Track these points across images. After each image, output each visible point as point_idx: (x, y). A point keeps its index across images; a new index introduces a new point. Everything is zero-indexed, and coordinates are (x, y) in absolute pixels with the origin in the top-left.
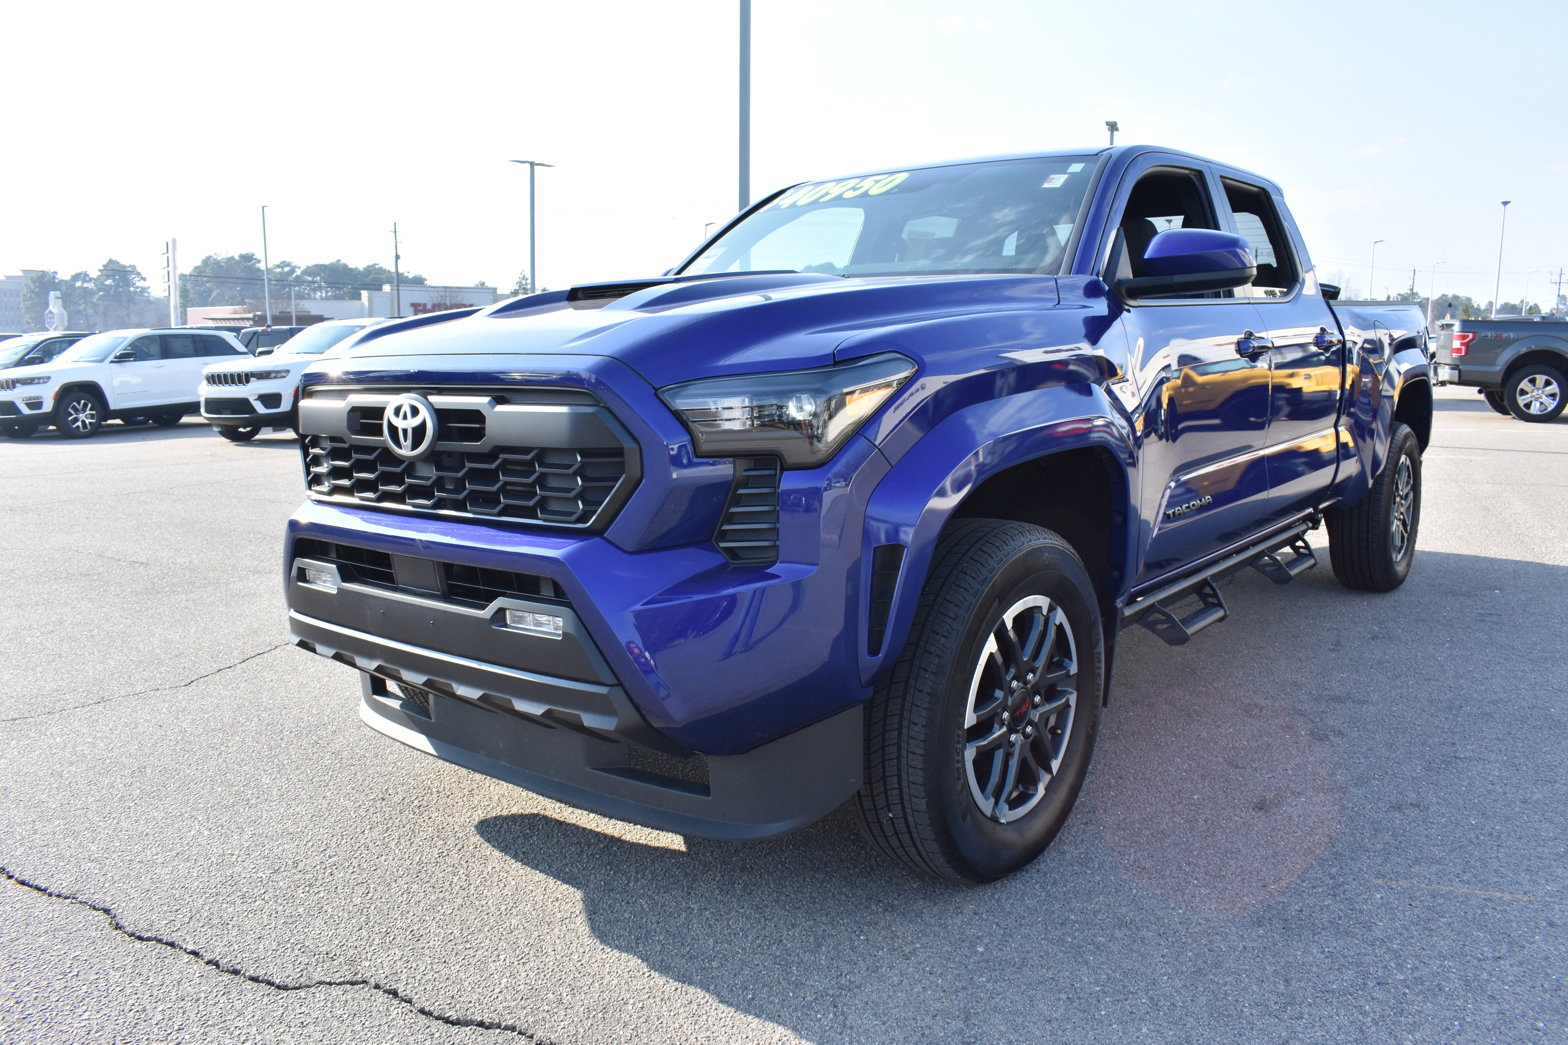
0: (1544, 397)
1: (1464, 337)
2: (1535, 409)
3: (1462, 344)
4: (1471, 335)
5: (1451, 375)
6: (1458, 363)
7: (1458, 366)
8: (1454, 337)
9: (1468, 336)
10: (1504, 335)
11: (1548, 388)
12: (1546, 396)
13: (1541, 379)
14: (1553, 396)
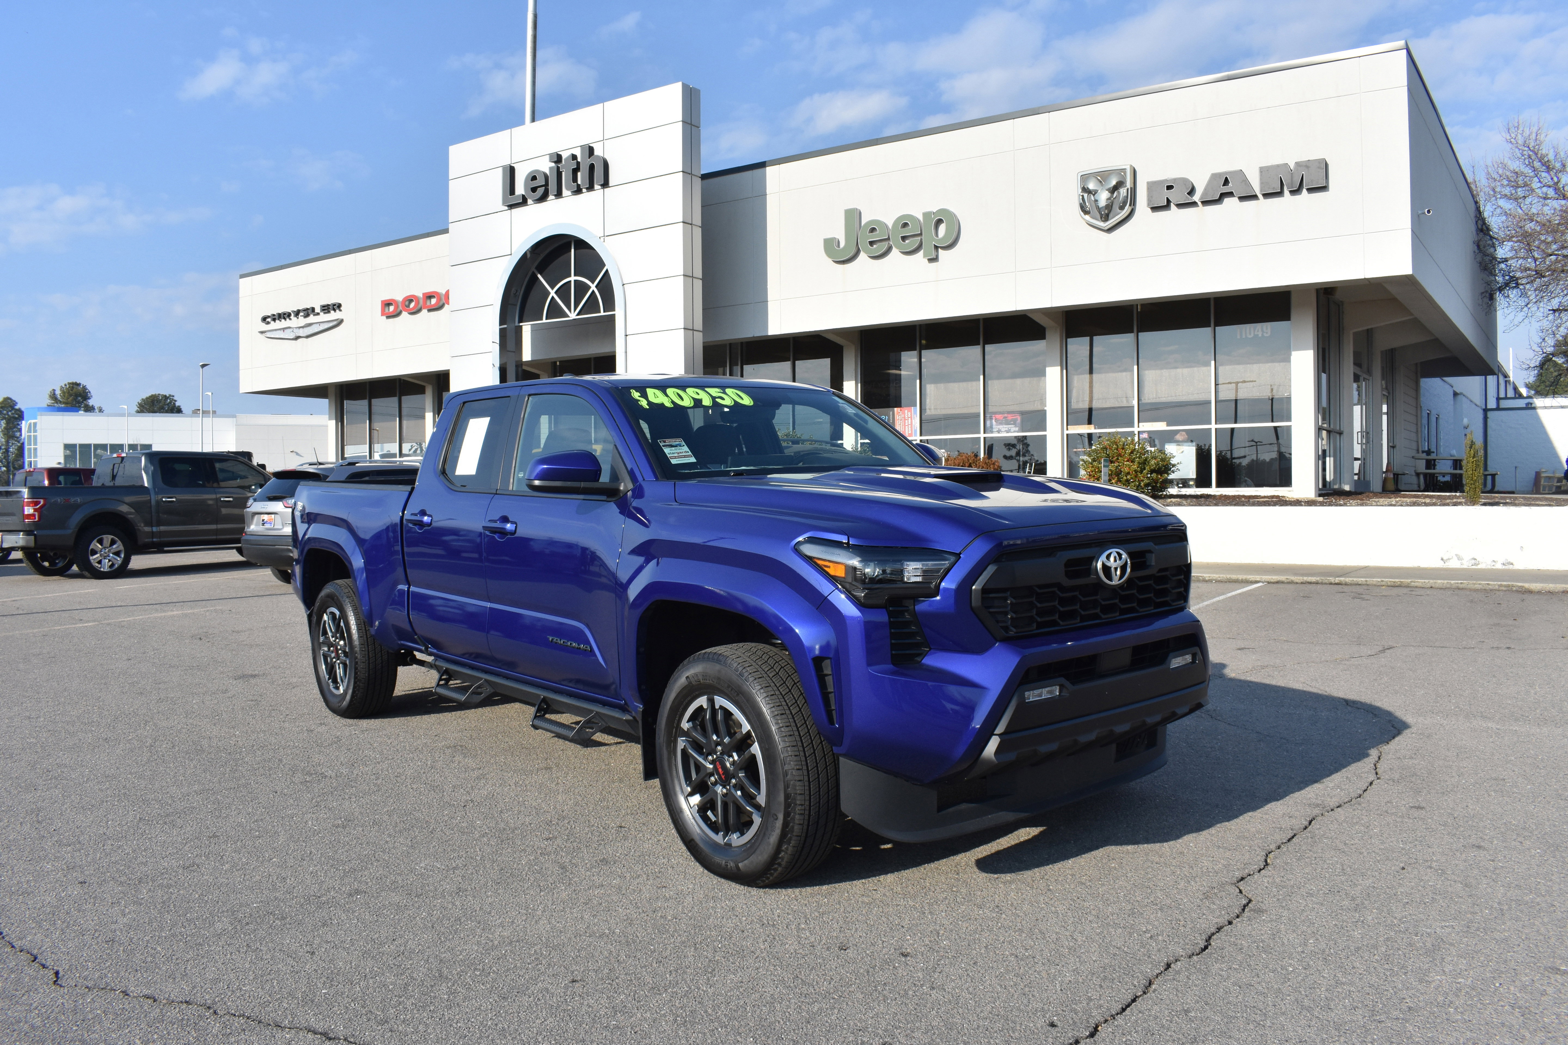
0: (111, 555)
1: (36, 503)
2: (105, 567)
3: (35, 510)
4: (42, 502)
5: (27, 541)
6: (33, 528)
7: (33, 531)
8: (25, 504)
9: (39, 502)
10: (72, 500)
11: (114, 546)
12: (113, 554)
13: (108, 538)
14: (117, 554)
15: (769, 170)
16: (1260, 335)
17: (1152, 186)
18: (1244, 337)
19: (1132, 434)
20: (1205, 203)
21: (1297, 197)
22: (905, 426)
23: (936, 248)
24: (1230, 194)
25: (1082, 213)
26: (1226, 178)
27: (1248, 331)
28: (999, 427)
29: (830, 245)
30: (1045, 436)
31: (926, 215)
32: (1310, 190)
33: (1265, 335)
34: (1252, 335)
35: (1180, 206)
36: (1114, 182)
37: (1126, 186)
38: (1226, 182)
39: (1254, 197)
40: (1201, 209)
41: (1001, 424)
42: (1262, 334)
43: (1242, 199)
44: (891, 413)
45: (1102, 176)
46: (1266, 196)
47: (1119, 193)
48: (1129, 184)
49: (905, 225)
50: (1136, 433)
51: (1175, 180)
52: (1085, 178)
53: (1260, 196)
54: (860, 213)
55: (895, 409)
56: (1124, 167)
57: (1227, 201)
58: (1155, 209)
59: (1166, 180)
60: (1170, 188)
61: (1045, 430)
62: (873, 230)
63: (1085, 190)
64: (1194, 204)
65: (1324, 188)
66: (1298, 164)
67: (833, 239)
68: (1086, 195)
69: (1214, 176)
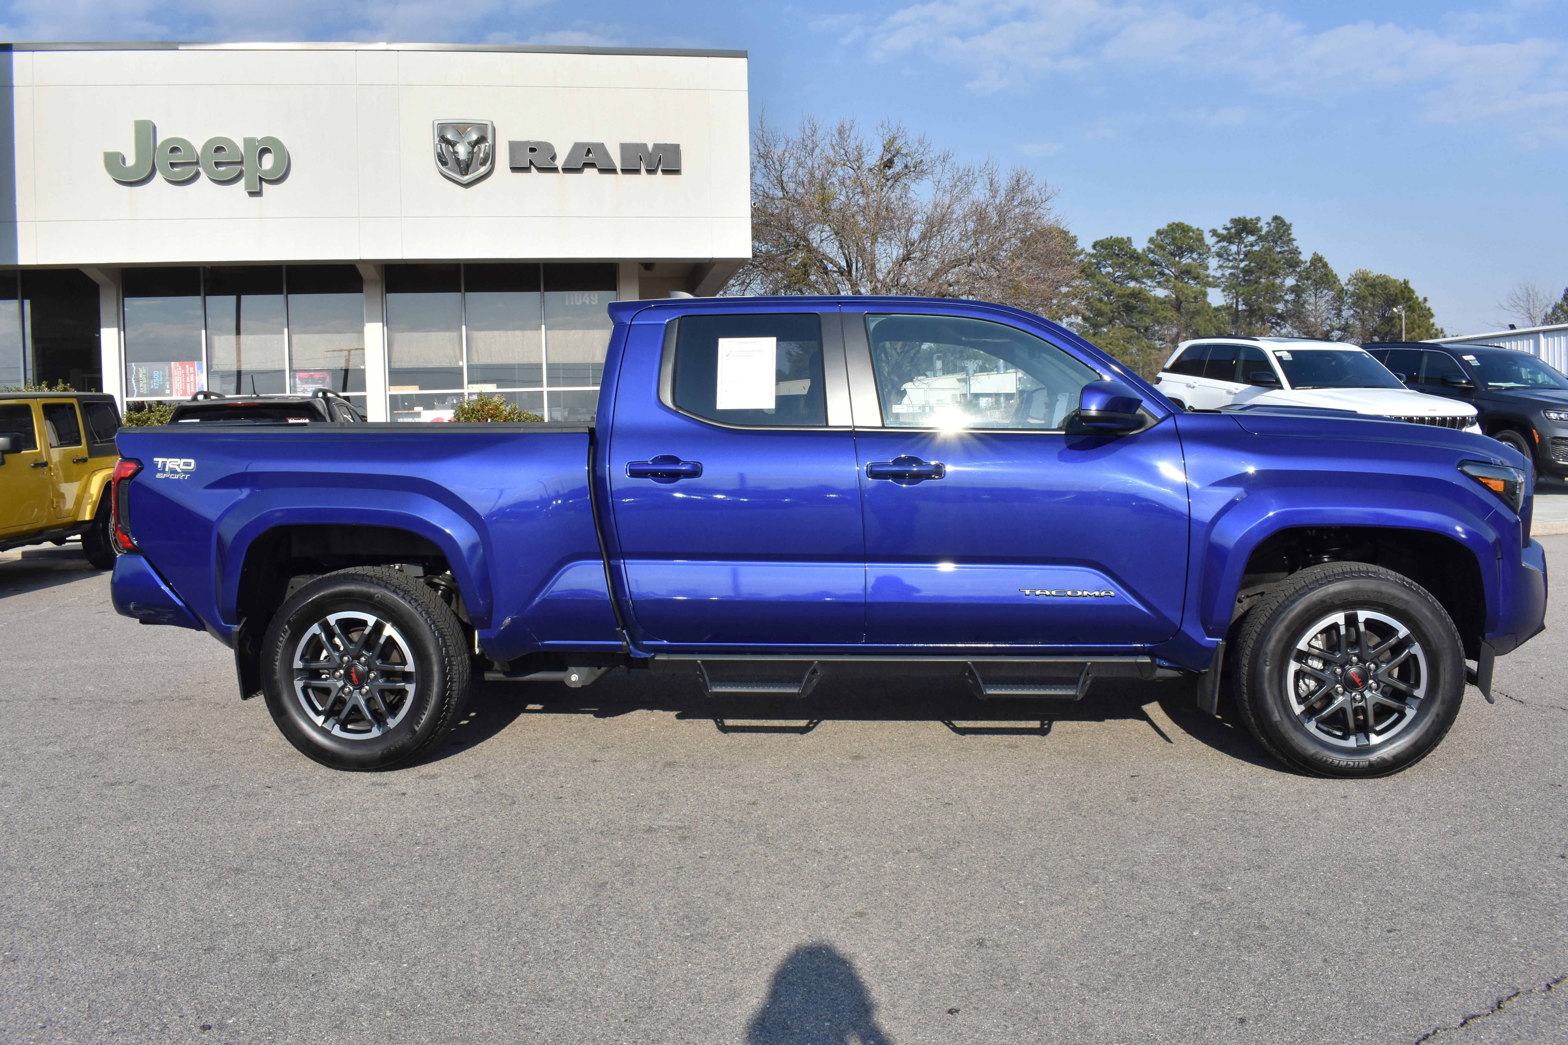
15: (16, 56)
16: (588, 303)
17: (514, 147)
18: (572, 303)
19: (462, 395)
20: (566, 170)
21: (652, 176)
22: (186, 383)
23: (261, 179)
24: (592, 165)
25: (439, 164)
26: (589, 149)
27: (576, 298)
28: (304, 386)
29: (113, 162)
30: (365, 396)
31: (248, 142)
32: (665, 172)
33: (593, 303)
34: (580, 303)
35: (541, 170)
36: (474, 137)
37: (488, 142)
38: (589, 151)
39: (613, 171)
40: (561, 176)
41: (307, 383)
42: (590, 302)
43: (602, 171)
44: (167, 368)
45: (461, 128)
46: (624, 171)
47: (479, 149)
48: (490, 140)
49: (219, 149)
50: (466, 394)
51: (538, 143)
52: (443, 127)
53: (619, 170)
54: (155, 128)
55: (173, 363)
56: (485, 122)
57: (587, 171)
58: (514, 169)
59: (528, 143)
60: (532, 150)
61: (364, 390)
62: (174, 150)
63: (443, 139)
64: (555, 170)
65: (677, 172)
66: (656, 146)
67: (118, 154)
68: (443, 145)
69: (577, 146)
